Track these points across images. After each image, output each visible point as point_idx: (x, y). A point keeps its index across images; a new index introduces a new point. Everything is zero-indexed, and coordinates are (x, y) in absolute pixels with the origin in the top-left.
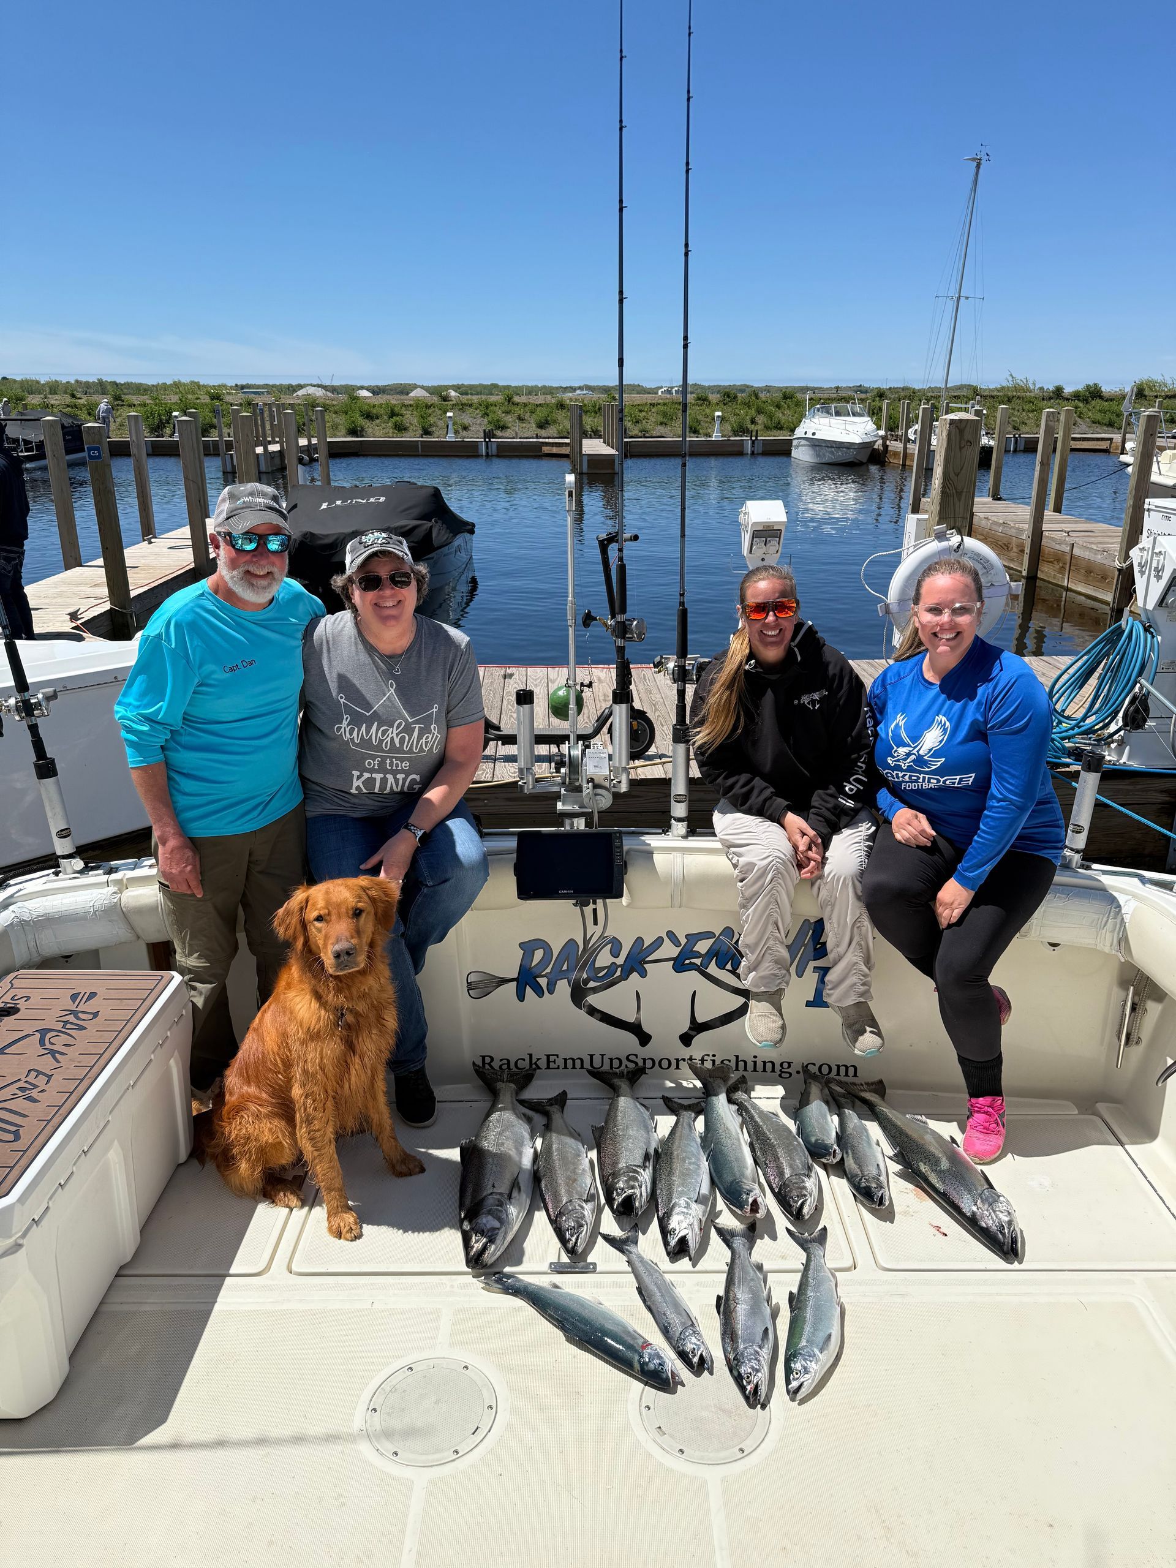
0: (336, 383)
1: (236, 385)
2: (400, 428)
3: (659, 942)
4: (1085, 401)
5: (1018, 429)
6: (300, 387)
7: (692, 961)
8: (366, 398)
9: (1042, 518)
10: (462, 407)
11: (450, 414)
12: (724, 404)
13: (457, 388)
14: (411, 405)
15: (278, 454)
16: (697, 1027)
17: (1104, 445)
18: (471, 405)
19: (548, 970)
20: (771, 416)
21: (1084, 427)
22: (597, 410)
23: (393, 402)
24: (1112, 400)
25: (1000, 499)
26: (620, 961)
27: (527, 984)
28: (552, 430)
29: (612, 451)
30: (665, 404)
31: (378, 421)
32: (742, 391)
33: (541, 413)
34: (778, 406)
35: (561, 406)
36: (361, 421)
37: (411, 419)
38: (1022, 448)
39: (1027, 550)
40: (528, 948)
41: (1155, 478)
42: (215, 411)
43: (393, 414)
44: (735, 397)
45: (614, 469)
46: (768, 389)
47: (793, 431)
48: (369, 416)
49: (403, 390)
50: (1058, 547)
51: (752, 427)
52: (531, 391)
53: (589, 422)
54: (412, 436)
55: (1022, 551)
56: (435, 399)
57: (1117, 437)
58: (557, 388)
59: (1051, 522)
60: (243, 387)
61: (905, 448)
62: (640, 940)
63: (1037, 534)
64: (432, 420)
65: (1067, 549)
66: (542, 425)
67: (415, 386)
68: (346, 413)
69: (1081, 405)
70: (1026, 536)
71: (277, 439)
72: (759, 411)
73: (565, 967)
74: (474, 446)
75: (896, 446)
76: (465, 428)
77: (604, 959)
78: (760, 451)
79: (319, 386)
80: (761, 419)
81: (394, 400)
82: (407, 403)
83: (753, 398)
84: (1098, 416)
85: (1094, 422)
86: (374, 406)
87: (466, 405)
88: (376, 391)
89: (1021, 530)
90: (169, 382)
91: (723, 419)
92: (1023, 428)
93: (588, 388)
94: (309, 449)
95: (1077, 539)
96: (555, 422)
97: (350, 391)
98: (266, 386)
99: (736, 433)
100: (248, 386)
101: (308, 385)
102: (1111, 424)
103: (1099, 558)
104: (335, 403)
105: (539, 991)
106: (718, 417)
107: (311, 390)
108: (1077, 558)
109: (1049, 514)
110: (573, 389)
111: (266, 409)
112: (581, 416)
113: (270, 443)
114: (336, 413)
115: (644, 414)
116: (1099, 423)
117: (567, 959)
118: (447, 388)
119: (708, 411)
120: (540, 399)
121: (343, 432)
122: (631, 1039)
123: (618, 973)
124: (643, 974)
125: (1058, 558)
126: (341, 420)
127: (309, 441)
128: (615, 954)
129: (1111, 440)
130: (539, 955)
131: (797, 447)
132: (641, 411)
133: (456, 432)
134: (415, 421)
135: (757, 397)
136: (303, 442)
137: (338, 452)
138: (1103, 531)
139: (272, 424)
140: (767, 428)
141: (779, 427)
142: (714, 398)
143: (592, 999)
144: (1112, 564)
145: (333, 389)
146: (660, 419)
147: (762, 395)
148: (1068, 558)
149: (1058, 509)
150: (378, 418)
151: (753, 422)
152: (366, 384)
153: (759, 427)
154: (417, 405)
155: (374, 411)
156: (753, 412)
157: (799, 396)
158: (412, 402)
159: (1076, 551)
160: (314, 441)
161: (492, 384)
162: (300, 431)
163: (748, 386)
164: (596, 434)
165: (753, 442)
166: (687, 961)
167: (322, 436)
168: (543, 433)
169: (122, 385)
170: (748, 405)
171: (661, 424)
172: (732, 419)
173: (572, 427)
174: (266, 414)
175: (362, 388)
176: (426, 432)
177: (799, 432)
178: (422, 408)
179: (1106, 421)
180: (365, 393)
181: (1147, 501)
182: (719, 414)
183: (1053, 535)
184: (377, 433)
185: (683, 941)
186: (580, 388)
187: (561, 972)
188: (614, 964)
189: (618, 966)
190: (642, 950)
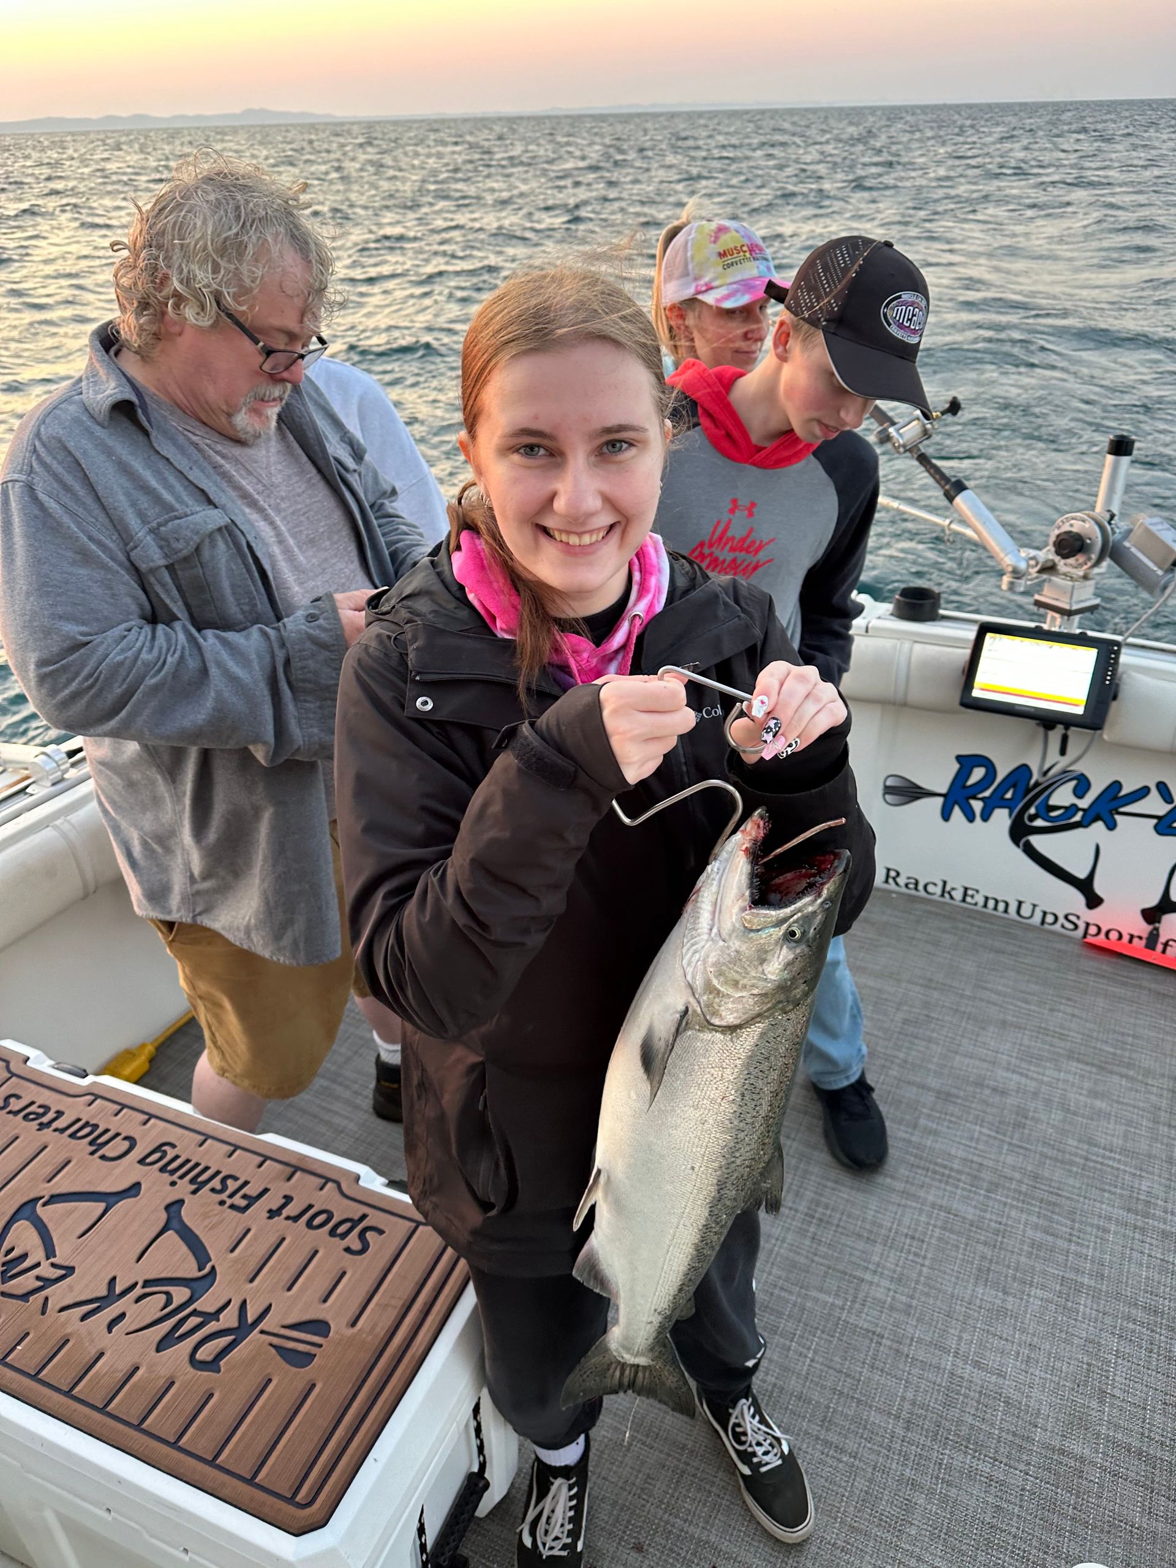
3: (1144, 792)
19: (987, 794)
26: (1084, 803)
27: (956, 803)
62: (1116, 785)
73: (1009, 795)
77: (1063, 796)
105: (970, 817)
117: (1014, 786)
122: (1076, 897)
123: (1078, 817)
124: (1111, 826)
128: (1079, 793)
130: (978, 774)
143: (1036, 840)
187: (1002, 798)
188: (1074, 805)
189: (1078, 809)
190: (1115, 798)
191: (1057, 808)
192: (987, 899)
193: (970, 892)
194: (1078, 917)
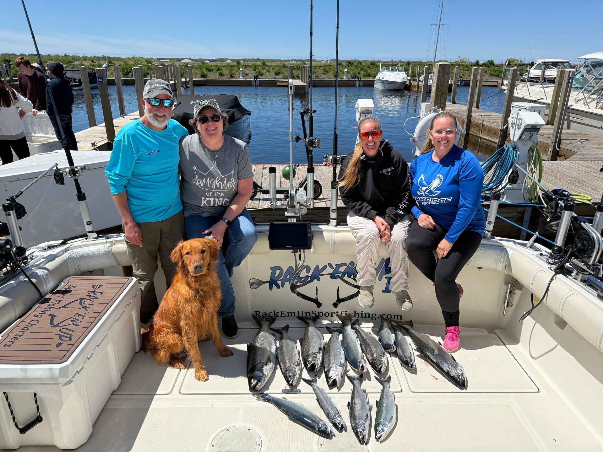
0: (196, 58)
1: (157, 59)
2: (221, 75)
3: (325, 267)
4: (488, 66)
5: (462, 77)
6: (182, 59)
7: (338, 275)
8: (208, 63)
9: (471, 110)
10: (246, 67)
11: (241, 69)
12: (348, 66)
13: (244, 60)
14: (226, 66)
15: (174, 85)
16: (340, 300)
17: (495, 84)
18: (249, 66)
19: (282, 278)
20: (366, 71)
21: (487, 77)
22: (298, 68)
23: (219, 65)
24: (498, 66)
25: (455, 103)
26: (310, 274)
27: (273, 283)
28: (281, 76)
29: (304, 84)
30: (325, 66)
31: (213, 72)
32: (355, 62)
33: (276, 69)
34: (369, 68)
35: (284, 66)
36: (206, 72)
37: (226, 71)
38: (463, 85)
39: (466, 123)
40: (274, 269)
41: (515, 95)
42: (149, 68)
43: (218, 69)
44: (352, 64)
45: (305, 91)
46: (365, 61)
47: (375, 77)
48: (209, 70)
49: (223, 60)
50: (477, 121)
51: (359, 76)
52: (273, 61)
53: (295, 73)
54: (226, 78)
55: (464, 123)
56: (235, 63)
57: (500, 81)
58: (283, 60)
59: (475, 112)
60: (160, 59)
61: (418, 84)
62: (318, 267)
63: (469, 116)
64: (234, 72)
65: (481, 122)
66: (277, 74)
67: (227, 59)
68: (200, 69)
69: (486, 68)
70: (465, 117)
71: (173, 79)
72: (362, 69)
73: (288, 277)
74: (250, 82)
75: (415, 83)
76: (247, 75)
77: (303, 274)
78: (362, 85)
79: (189, 59)
80: (362, 72)
81: (219, 64)
82: (224, 65)
83: (359, 64)
84: (493, 73)
85: (491, 75)
86: (211, 66)
87: (247, 66)
88: (211, 61)
89: (463, 115)
90: (131, 57)
91: (347, 72)
92: (464, 77)
93: (295, 60)
94: (186, 83)
95: (485, 118)
96: (282, 73)
97: (202, 61)
98: (169, 59)
99: (352, 78)
100: (162, 59)
101: (185, 59)
102: (497, 76)
103: (493, 126)
104: (196, 65)
105: (278, 287)
106: (346, 71)
107: (187, 61)
108: (485, 125)
109: (474, 109)
110: (289, 61)
111: (169, 67)
112: (292, 70)
113: (170, 80)
114: (196, 69)
115: (317, 70)
116: (493, 75)
117: (289, 274)
118: (240, 60)
119: (342, 69)
120: (276, 64)
121: (199, 76)
122: (314, 305)
123: (309, 279)
124: (319, 280)
125: (477, 126)
126: (198, 72)
127: (186, 80)
128: (308, 271)
129: (497, 81)
130: (278, 272)
131: (377, 83)
132: (315, 69)
133: (243, 77)
134: (227, 72)
135: (361, 64)
136: (183, 80)
137: (197, 84)
138: (495, 115)
139: (171, 73)
140: (365, 76)
141: (369, 76)
142: (344, 64)
143: (299, 290)
144: (498, 128)
145: (195, 60)
146: (323, 72)
147: (363, 63)
148: (481, 125)
149: (477, 107)
150: (212, 71)
151: (359, 73)
152: (208, 59)
153: (362, 76)
154: (228, 66)
155: (211, 68)
156: (359, 70)
157: (377, 64)
158: (226, 65)
159: (485, 123)
160: (188, 80)
161: (257, 59)
162: (182, 76)
163: (357, 60)
164: (298, 78)
165: (359, 81)
166: (336, 275)
167: (191, 78)
168: (277, 77)
169: (112, 58)
170: (357, 67)
171: (324, 74)
172: (351, 72)
173: (289, 75)
174: (169, 69)
175: (206, 60)
176: (232, 76)
177: (377, 78)
178: (230, 67)
179: (496, 74)
180: (207, 61)
181: (512, 103)
182: (346, 70)
183: (476, 117)
184: (212, 77)
185: (335, 267)
186: (292, 60)
187: (286, 279)
188: (307, 276)
189: (309, 277)
190: (318, 271)
191: (303, 278)
192: (288, 313)
193: (283, 312)
194: (316, 311)
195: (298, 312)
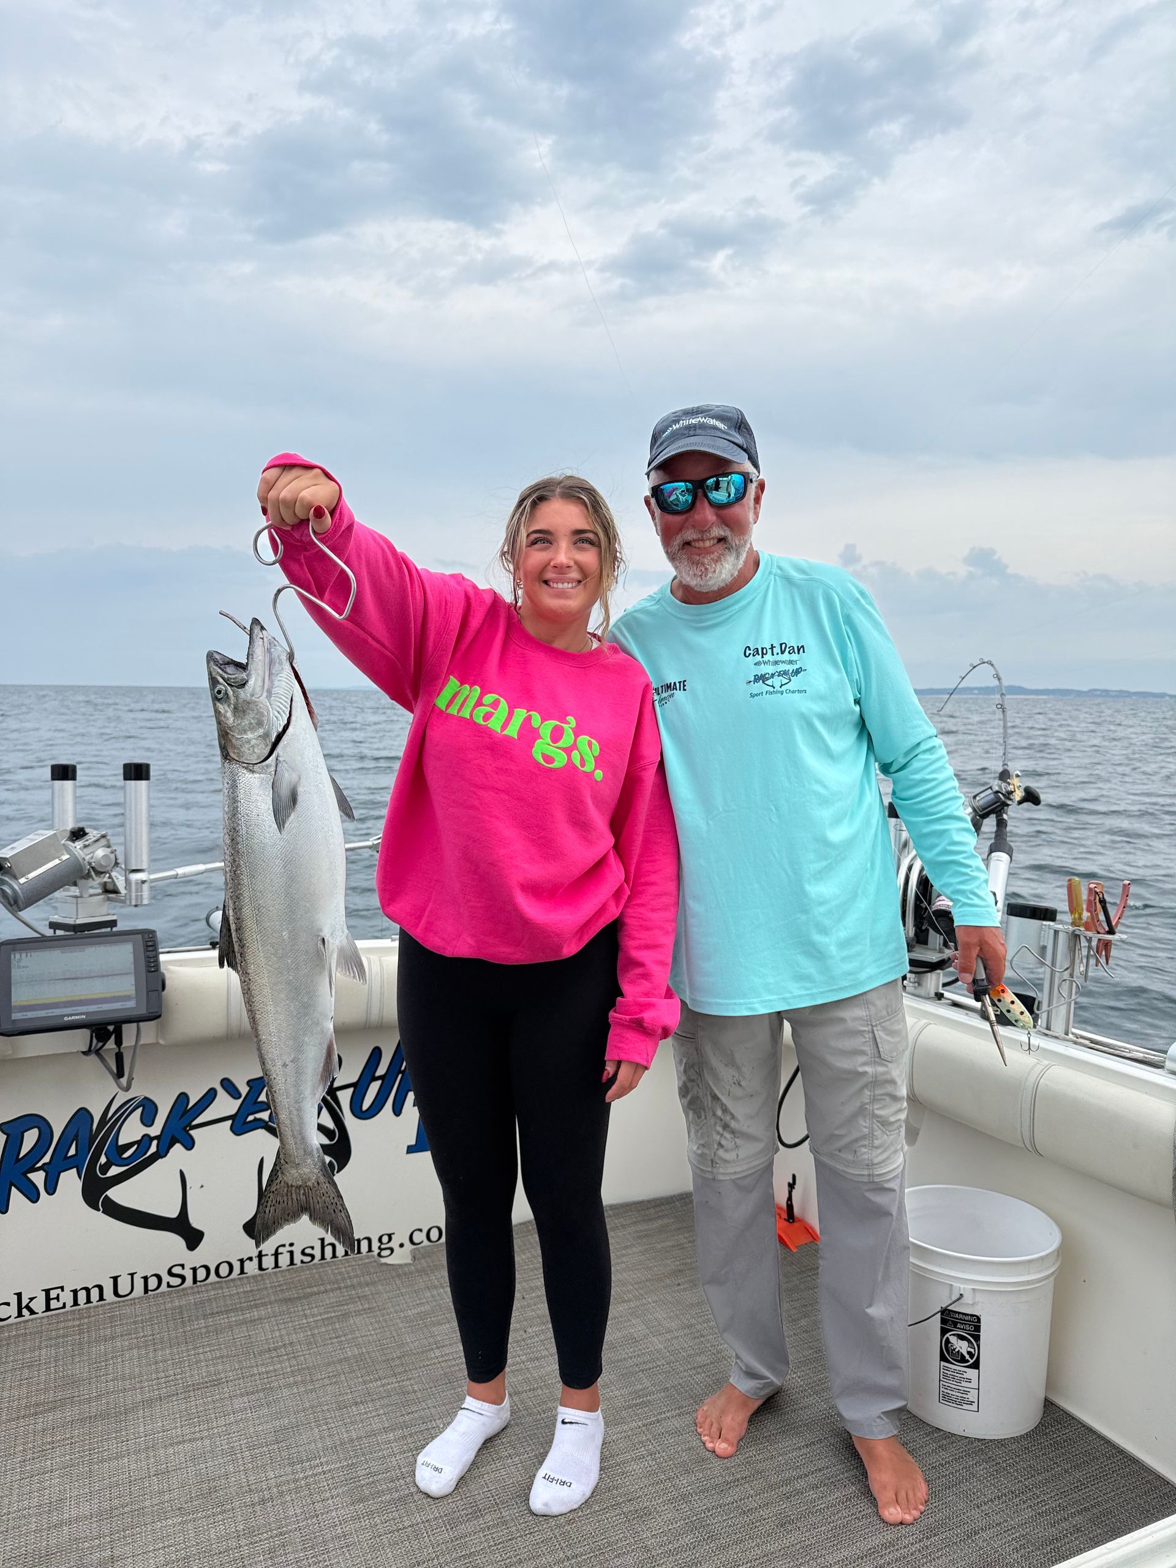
3: (210, 1097)
7: (258, 1116)
19: (46, 1159)
26: (155, 1130)
27: (12, 1184)
62: (183, 1097)
73: (72, 1152)
77: (132, 1131)
105: (33, 1195)
117: (76, 1138)
122: (174, 1242)
123: (153, 1149)
124: (189, 1144)
128: (148, 1120)
130: (31, 1138)
143: (116, 1194)
166: (251, 1118)
185: (244, 1090)
187: (66, 1158)
188: (146, 1136)
189: (152, 1139)
190: (186, 1112)
191: (130, 1145)
192: (75, 1292)
193: (53, 1294)
194: (183, 1266)
195: (115, 1279)
